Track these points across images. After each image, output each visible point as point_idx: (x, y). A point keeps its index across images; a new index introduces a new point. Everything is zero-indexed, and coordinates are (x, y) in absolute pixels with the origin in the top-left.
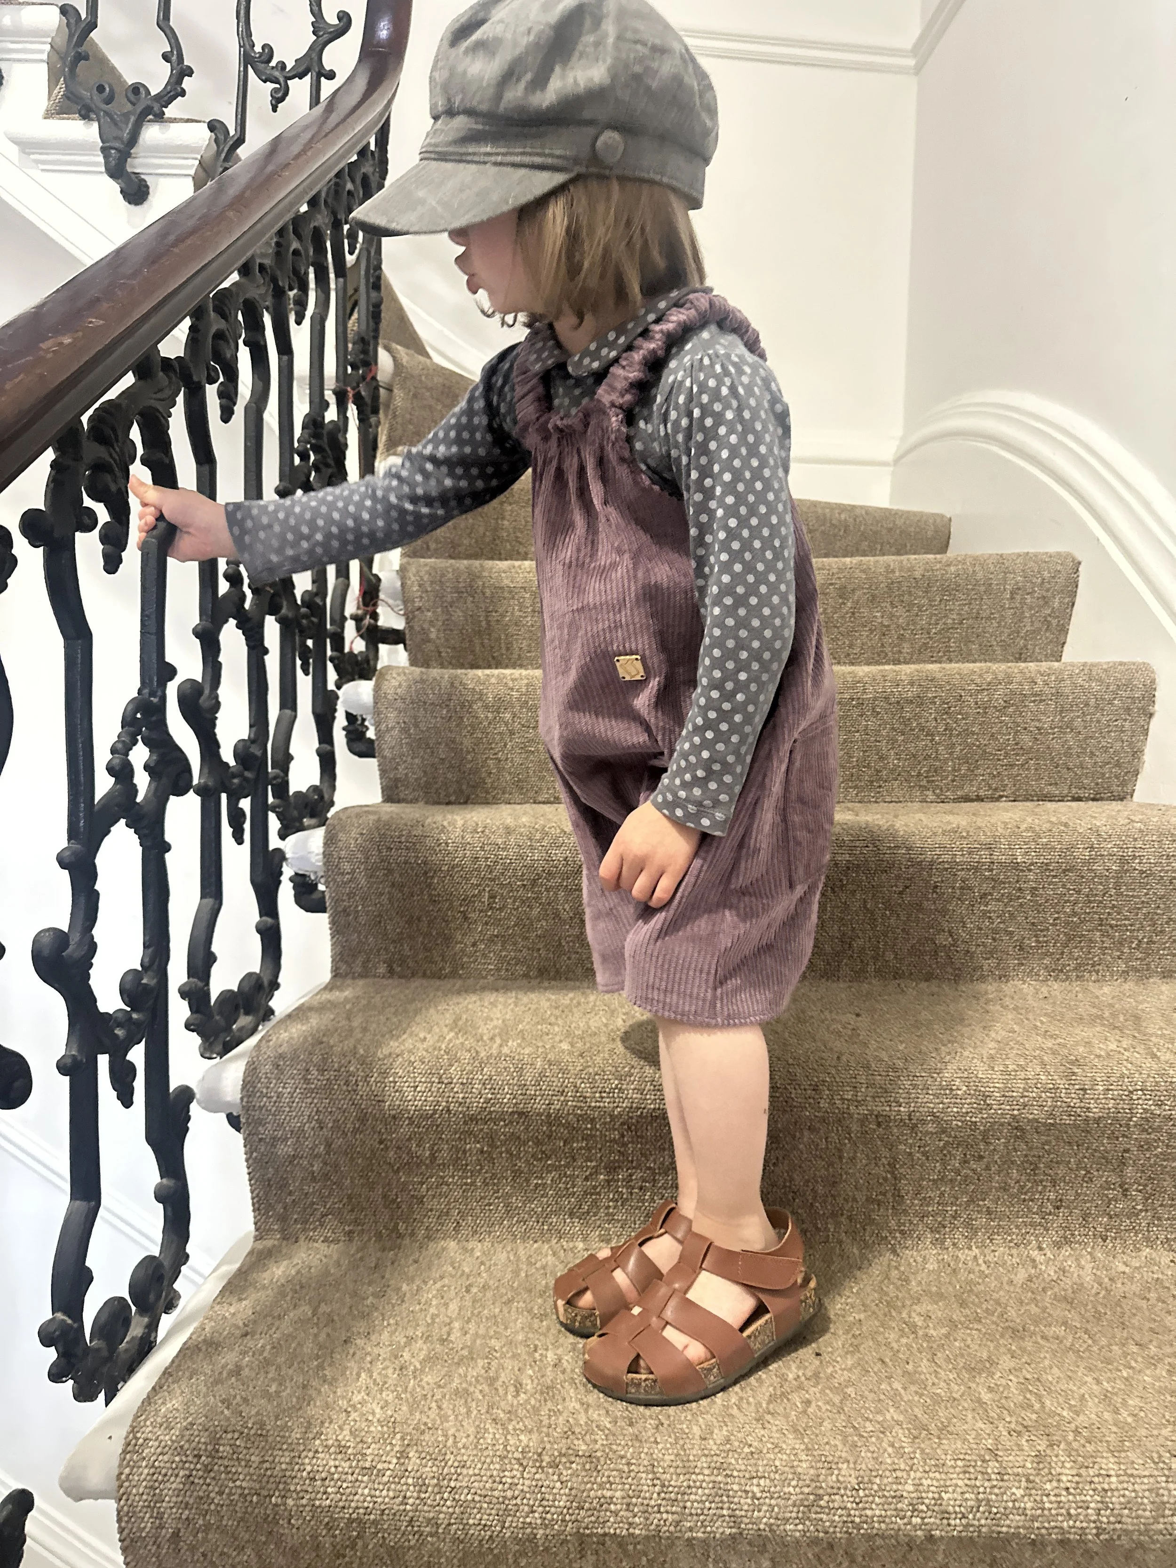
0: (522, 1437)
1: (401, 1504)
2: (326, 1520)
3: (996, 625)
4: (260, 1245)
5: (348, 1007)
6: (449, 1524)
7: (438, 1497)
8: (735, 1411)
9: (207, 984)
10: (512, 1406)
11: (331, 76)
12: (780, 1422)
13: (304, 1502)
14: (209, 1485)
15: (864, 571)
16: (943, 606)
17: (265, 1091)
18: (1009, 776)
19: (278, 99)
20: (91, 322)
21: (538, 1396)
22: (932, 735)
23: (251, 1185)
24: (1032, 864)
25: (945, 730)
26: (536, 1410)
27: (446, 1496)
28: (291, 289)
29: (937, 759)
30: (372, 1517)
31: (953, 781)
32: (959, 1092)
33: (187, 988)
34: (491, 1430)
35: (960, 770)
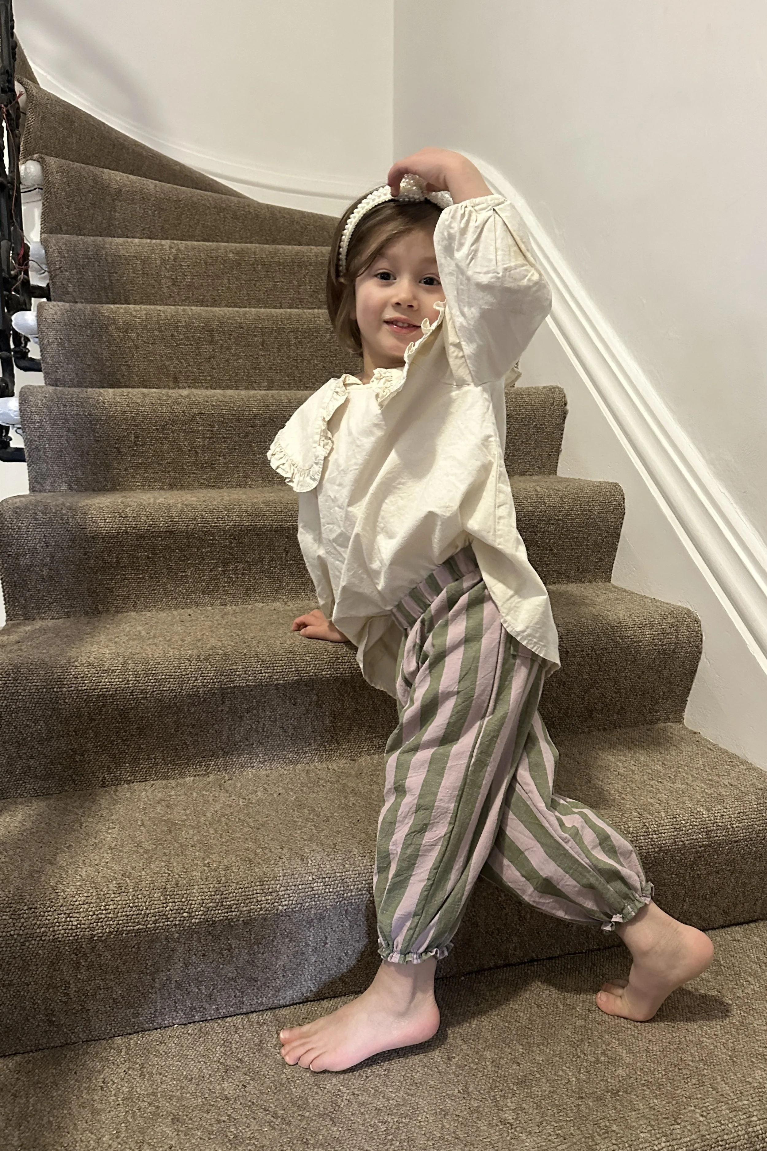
1: (126, 684)
2: (85, 697)
6: (153, 692)
7: (146, 679)
13: (72, 689)
14: (17, 686)
23: (3, 587)
27: (150, 678)
30: (111, 693)
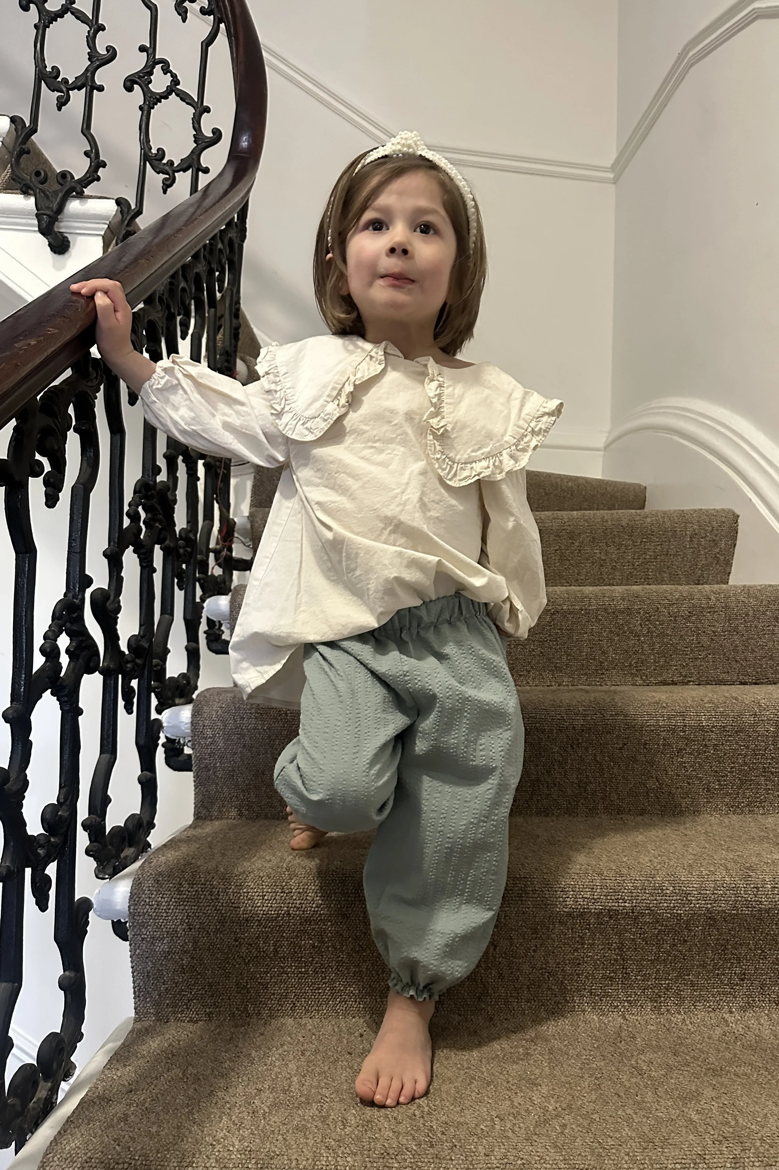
0: (349, 1159)
3: (680, 560)
4: (139, 1026)
5: (209, 839)
8: (510, 1134)
9: (104, 819)
10: (341, 1136)
11: (206, 171)
12: (544, 1140)
15: (584, 521)
16: (643, 546)
17: (147, 900)
18: (694, 667)
19: (167, 185)
20: (49, 331)
21: (360, 1128)
22: (639, 636)
23: (133, 977)
24: (713, 727)
25: (648, 632)
26: (359, 1139)
28: (179, 315)
29: (643, 653)
31: (655, 670)
32: (668, 892)
33: (88, 823)
34: (325, 1155)
35: (659, 662)
